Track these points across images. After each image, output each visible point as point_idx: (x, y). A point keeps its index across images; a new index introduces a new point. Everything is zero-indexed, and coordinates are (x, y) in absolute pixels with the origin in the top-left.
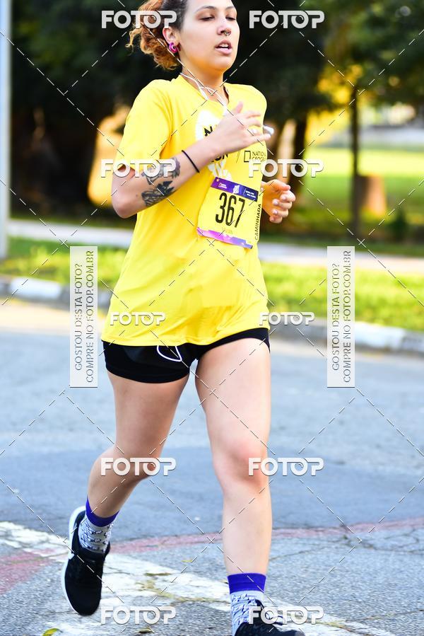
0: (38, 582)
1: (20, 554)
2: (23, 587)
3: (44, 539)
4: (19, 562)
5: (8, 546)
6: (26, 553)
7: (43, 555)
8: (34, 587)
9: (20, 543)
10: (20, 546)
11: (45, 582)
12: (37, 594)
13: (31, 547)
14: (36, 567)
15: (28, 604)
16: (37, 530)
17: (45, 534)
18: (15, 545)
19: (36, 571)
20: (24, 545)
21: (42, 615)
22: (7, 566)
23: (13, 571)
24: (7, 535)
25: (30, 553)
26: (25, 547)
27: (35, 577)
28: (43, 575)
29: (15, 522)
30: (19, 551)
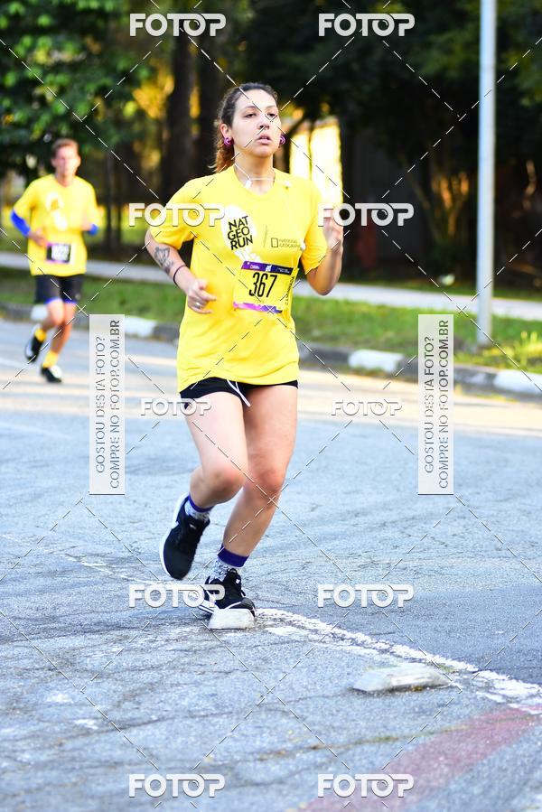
0: (525, 745)
1: (504, 710)
2: (508, 751)
3: (534, 691)
4: (502, 720)
5: (490, 701)
6: (511, 709)
7: (533, 712)
8: (521, 752)
9: (504, 696)
10: (504, 701)
11: (534, 746)
12: (525, 760)
13: (518, 702)
14: (523, 727)
15: (514, 773)
16: (525, 681)
17: (536, 686)
18: (499, 699)
19: (524, 731)
20: (509, 700)
21: (531, 787)
22: (489, 725)
23: (496, 731)
24: (488, 687)
25: (517, 710)
26: (511, 702)
27: (521, 739)
28: (532, 737)
29: (498, 670)
30: (503, 707)
